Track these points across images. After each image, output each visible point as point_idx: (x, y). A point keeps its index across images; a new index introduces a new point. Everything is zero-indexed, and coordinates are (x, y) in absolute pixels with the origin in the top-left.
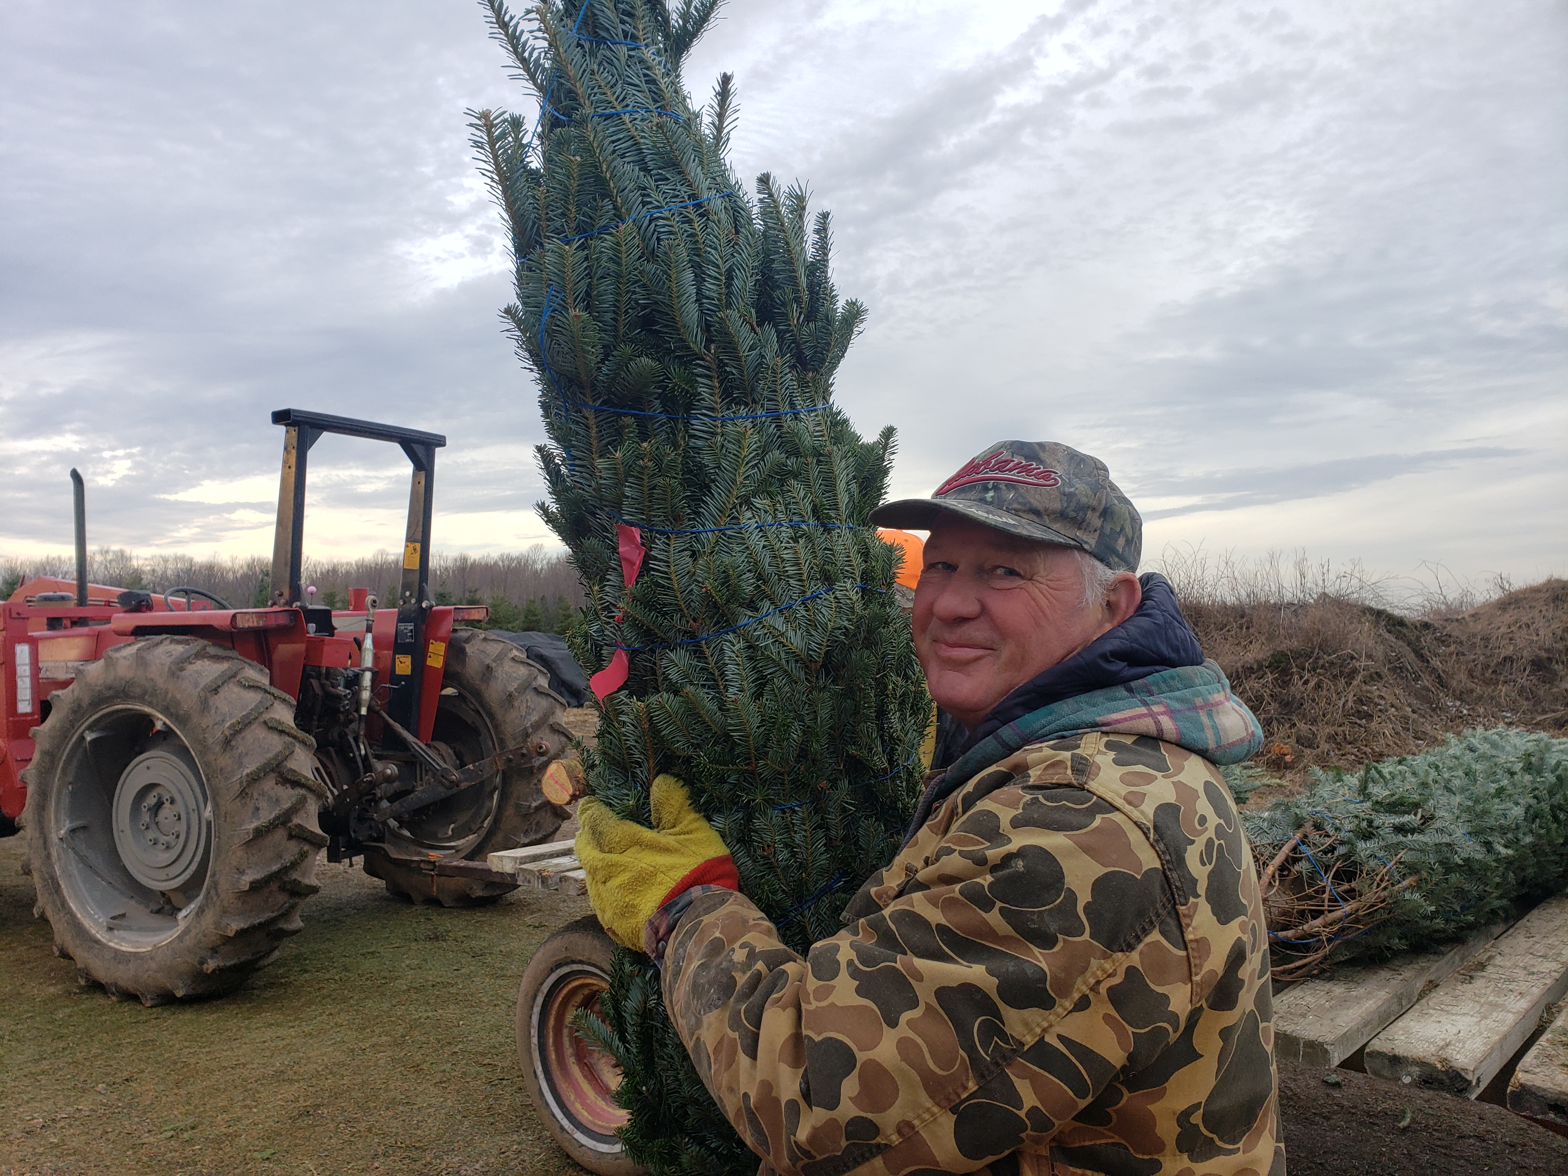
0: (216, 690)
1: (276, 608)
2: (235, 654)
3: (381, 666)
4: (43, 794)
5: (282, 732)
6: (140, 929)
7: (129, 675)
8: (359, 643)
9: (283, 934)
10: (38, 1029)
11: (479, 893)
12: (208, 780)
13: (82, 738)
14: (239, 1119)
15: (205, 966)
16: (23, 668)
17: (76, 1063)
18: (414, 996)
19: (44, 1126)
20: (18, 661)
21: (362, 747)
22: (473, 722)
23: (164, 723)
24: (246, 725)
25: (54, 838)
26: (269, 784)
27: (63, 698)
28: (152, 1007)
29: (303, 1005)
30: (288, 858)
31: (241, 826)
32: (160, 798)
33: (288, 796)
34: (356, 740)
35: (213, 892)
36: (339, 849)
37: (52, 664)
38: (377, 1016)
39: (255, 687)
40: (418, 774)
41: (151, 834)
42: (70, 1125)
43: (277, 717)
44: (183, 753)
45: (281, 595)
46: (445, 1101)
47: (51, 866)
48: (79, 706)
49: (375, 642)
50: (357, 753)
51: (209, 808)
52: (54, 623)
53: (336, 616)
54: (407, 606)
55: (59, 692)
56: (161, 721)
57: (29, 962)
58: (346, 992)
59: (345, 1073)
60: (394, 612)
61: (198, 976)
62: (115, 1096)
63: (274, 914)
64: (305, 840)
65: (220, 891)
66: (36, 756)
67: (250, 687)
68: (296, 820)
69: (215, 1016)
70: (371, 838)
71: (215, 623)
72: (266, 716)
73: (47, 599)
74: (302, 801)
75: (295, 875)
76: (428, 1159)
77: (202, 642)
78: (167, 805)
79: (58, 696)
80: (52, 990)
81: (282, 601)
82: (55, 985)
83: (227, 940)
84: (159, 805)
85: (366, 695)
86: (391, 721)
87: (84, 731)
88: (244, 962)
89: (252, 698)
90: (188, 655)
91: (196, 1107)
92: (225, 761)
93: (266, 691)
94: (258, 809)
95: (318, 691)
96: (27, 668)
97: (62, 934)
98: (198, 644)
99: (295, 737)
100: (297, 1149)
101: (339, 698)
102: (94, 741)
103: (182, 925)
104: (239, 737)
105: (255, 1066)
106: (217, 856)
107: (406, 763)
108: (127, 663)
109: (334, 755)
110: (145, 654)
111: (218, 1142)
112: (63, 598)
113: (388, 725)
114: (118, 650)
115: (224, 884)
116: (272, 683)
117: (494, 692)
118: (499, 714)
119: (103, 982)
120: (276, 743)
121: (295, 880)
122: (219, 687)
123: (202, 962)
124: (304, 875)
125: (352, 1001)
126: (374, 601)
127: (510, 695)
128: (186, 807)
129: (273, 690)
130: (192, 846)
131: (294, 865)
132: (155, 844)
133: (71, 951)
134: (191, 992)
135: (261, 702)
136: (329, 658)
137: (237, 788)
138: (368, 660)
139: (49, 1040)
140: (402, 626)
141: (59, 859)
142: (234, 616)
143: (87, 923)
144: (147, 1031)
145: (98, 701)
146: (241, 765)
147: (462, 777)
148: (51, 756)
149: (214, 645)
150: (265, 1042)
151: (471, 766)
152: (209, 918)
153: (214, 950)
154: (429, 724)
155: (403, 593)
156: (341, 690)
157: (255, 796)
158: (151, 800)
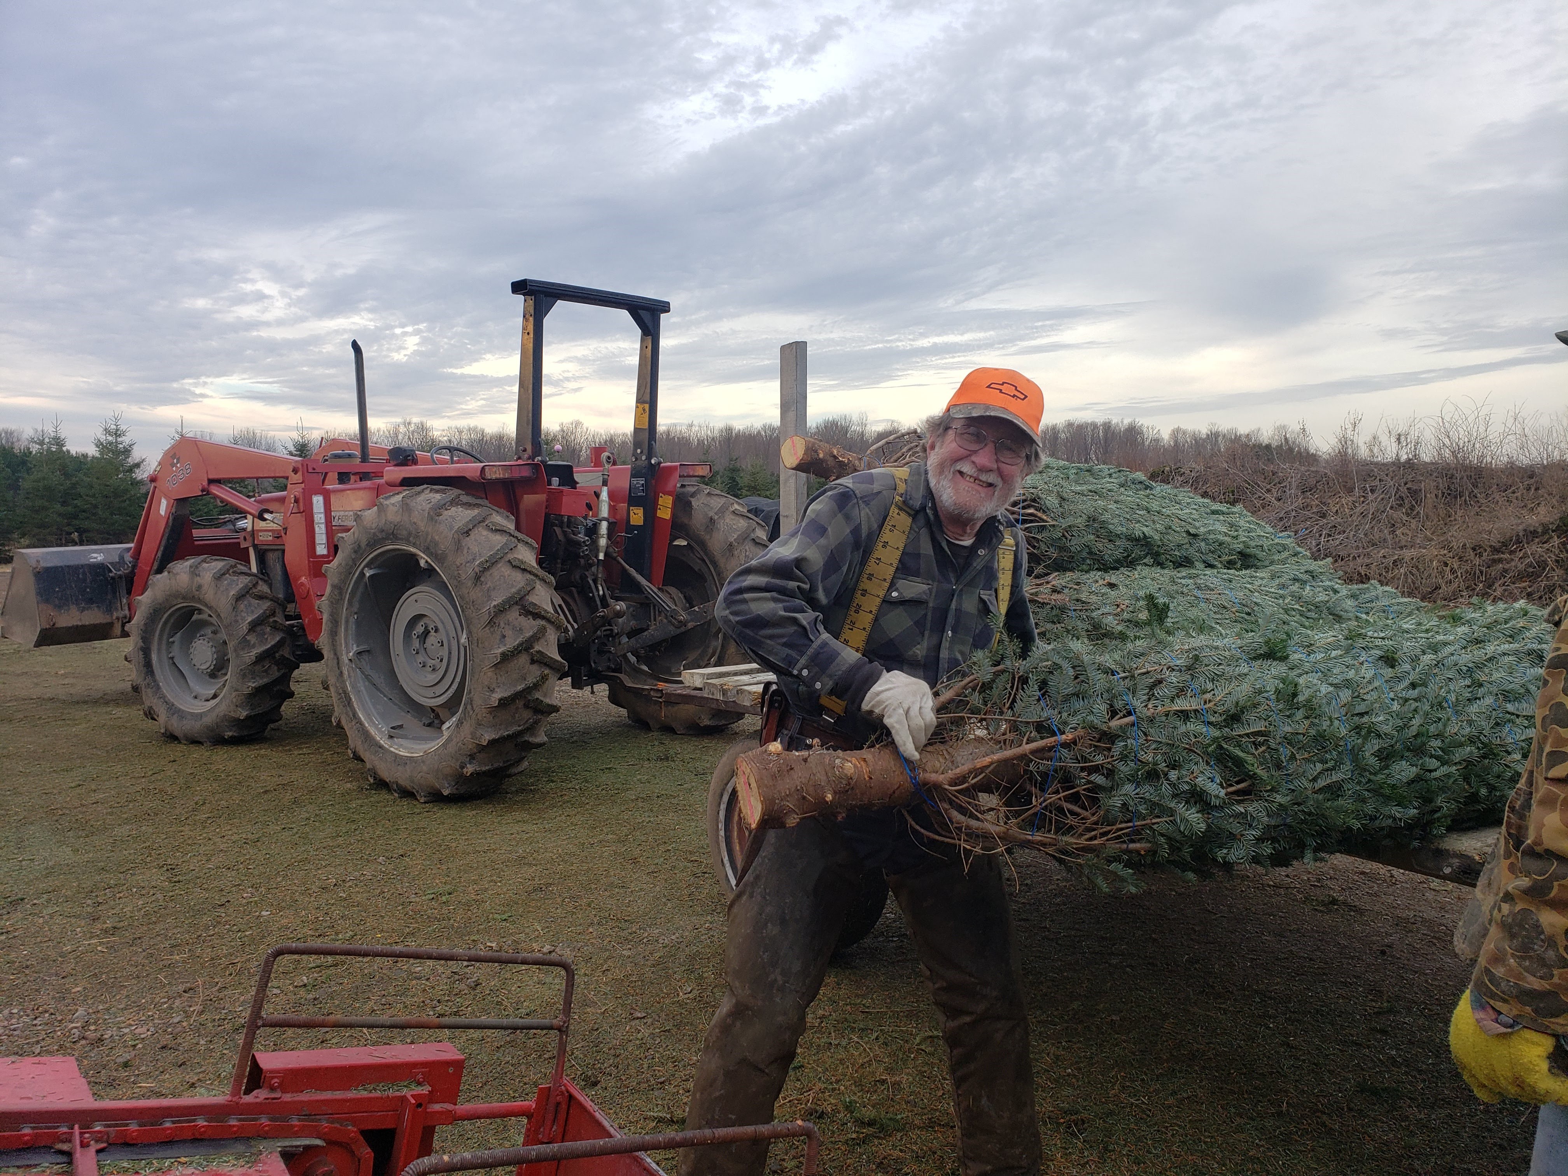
0: (467, 533)
1: (520, 462)
2: (486, 502)
3: (618, 517)
4: (335, 622)
5: (524, 570)
6: (415, 738)
7: (398, 519)
8: (597, 495)
9: (528, 747)
10: (336, 814)
11: (706, 722)
12: (463, 611)
13: (362, 574)
14: (486, 890)
15: (465, 770)
16: (319, 517)
17: (364, 841)
18: (641, 805)
19: (336, 885)
20: (315, 510)
21: (600, 588)
22: (700, 570)
23: (427, 562)
24: (493, 564)
25: (345, 659)
26: (514, 615)
27: (347, 539)
28: (425, 803)
29: (546, 808)
30: (531, 680)
31: (490, 650)
32: (426, 627)
33: (530, 626)
34: (595, 581)
35: (469, 707)
36: (581, 678)
37: (342, 513)
38: (607, 819)
39: (502, 531)
40: (652, 614)
41: (420, 658)
42: (356, 885)
43: (520, 557)
44: (443, 588)
45: (525, 450)
46: (655, 886)
47: (344, 682)
48: (359, 546)
49: (611, 496)
50: (596, 594)
51: (465, 636)
52: (343, 478)
53: (578, 472)
54: (639, 463)
55: (344, 535)
56: (424, 560)
57: (332, 764)
58: (583, 799)
59: (575, 861)
60: (627, 469)
61: (460, 778)
62: (391, 867)
63: (520, 728)
64: (546, 665)
65: (475, 706)
66: (328, 589)
67: (497, 530)
68: (537, 647)
69: (474, 812)
70: (609, 669)
71: (467, 475)
72: (510, 556)
73: (337, 456)
74: (542, 631)
75: (538, 695)
76: (634, 929)
77: (456, 492)
78: (432, 633)
79: (343, 538)
80: (349, 785)
81: (526, 456)
82: (351, 781)
83: (482, 749)
84: (426, 633)
85: (603, 542)
86: (627, 567)
87: (363, 569)
88: (497, 769)
89: (499, 540)
90: (443, 502)
91: (453, 879)
92: (475, 594)
93: (511, 535)
94: (504, 636)
95: (561, 537)
96: (323, 516)
97: (354, 741)
98: (453, 492)
99: (536, 576)
100: (529, 915)
101: (578, 544)
102: (371, 577)
103: (446, 734)
104: (487, 574)
105: (503, 852)
106: (472, 675)
107: (641, 604)
108: (395, 509)
109: (576, 595)
110: (408, 501)
111: (468, 905)
112: (350, 456)
113: (623, 567)
114: (387, 498)
115: (478, 701)
116: (518, 528)
117: (716, 543)
118: (721, 562)
119: (388, 781)
120: (519, 580)
121: (537, 699)
122: (470, 530)
123: (462, 767)
124: (545, 696)
125: (587, 806)
126: (609, 458)
127: (731, 545)
128: (448, 635)
129: (520, 535)
130: (453, 668)
131: (536, 686)
132: (424, 666)
133: (362, 754)
134: (455, 792)
135: (506, 544)
136: (569, 506)
137: (486, 618)
138: (604, 512)
139: (344, 822)
140: (635, 481)
141: (349, 676)
142: (483, 468)
143: (372, 731)
144: (420, 821)
145: (374, 543)
146: (489, 598)
147: (689, 618)
148: (339, 589)
149: (467, 494)
150: (512, 834)
151: (696, 608)
152: (467, 728)
153: (472, 757)
154: (659, 571)
155: (635, 450)
156: (582, 537)
157: (502, 625)
158: (419, 629)
